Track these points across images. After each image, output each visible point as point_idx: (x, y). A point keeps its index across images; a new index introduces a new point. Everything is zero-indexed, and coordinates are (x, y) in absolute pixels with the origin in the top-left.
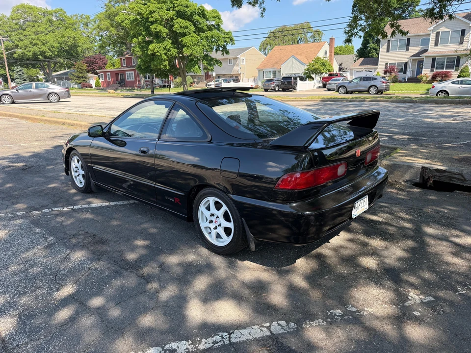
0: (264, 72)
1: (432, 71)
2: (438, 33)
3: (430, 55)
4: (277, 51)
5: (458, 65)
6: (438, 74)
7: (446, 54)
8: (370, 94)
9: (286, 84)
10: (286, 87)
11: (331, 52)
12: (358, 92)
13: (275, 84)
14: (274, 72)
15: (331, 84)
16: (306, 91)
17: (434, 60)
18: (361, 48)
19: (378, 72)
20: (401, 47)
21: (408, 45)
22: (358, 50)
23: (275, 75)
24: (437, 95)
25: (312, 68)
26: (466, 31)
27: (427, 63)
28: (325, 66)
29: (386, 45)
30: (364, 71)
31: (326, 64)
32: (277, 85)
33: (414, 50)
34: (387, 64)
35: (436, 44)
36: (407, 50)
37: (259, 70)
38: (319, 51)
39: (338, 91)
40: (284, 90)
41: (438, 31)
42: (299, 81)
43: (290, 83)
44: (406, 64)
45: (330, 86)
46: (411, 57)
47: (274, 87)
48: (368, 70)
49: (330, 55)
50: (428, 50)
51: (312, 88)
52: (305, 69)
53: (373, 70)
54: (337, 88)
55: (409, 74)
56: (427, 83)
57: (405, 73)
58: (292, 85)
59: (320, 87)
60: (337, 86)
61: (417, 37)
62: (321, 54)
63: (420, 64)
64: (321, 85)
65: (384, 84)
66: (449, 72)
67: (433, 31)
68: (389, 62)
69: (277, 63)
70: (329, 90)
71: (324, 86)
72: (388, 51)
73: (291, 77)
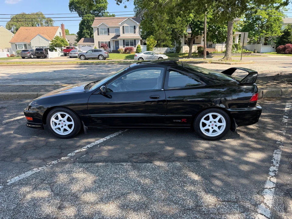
0: (16, 45)
1: (124, 47)
2: (123, 27)
3: (121, 38)
4: (23, 30)
5: (135, 45)
6: (127, 49)
7: (129, 38)
8: (100, 60)
9: (39, 54)
10: (39, 56)
11: (63, 33)
12: (92, 58)
13: (30, 53)
14: (25, 45)
15: (72, 54)
16: (55, 58)
17: (124, 41)
18: (79, 32)
19: (95, 47)
20: (105, 33)
21: (109, 32)
22: (78, 33)
23: (26, 47)
24: (138, 60)
25: (55, 43)
26: (136, 27)
27: (121, 43)
28: (64, 42)
29: (97, 31)
30: (87, 46)
31: (64, 41)
32: (32, 54)
33: (112, 35)
34: (99, 42)
35: (124, 33)
36: (109, 35)
37: (12, 43)
38: (56, 32)
39: (80, 58)
40: (38, 57)
41: (123, 25)
42: (49, 52)
43: (42, 53)
44: (109, 42)
45: (71, 55)
46: (112, 38)
47: (30, 55)
48: (89, 45)
49: (63, 35)
50: (120, 35)
51: (57, 56)
52: (50, 44)
53: (92, 45)
54: (79, 56)
55: (112, 48)
56: (123, 53)
57: (110, 47)
58: (44, 54)
59: (62, 56)
60: (79, 55)
61: (112, 28)
62: (57, 34)
63: (117, 43)
64: (63, 54)
65: (106, 54)
66: (132, 48)
67: (121, 25)
68: (100, 41)
69: (26, 39)
70: (71, 57)
71: (65, 55)
72: (98, 34)
73: (43, 49)
